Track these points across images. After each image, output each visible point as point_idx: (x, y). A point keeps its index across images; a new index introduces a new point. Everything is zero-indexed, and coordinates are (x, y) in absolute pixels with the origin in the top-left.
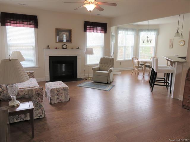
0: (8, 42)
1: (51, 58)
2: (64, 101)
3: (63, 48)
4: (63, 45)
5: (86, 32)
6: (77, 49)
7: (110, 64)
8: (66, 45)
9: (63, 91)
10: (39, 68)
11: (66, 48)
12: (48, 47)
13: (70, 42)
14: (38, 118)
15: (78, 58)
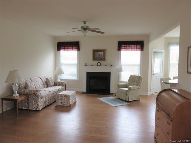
0: (61, 61)
1: (88, 73)
2: (66, 105)
3: (98, 66)
4: (98, 63)
5: (120, 51)
6: (110, 66)
7: (136, 82)
8: (100, 63)
9: (65, 98)
10: (79, 80)
11: (100, 66)
12: (86, 65)
13: (105, 60)
14: (35, 109)
15: (111, 74)
